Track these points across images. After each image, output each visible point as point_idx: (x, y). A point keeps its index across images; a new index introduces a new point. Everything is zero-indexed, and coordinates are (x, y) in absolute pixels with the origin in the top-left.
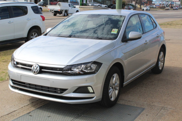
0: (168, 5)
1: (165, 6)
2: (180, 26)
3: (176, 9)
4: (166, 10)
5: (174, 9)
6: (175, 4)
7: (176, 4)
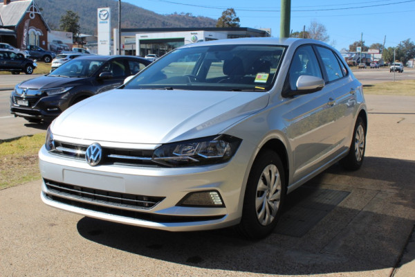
0: (360, 59)
1: (355, 61)
2: (385, 91)
3: (376, 67)
4: (359, 67)
5: (371, 68)
6: (372, 59)
7: (374, 58)
